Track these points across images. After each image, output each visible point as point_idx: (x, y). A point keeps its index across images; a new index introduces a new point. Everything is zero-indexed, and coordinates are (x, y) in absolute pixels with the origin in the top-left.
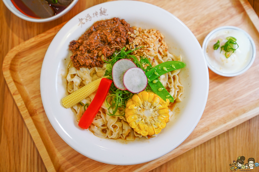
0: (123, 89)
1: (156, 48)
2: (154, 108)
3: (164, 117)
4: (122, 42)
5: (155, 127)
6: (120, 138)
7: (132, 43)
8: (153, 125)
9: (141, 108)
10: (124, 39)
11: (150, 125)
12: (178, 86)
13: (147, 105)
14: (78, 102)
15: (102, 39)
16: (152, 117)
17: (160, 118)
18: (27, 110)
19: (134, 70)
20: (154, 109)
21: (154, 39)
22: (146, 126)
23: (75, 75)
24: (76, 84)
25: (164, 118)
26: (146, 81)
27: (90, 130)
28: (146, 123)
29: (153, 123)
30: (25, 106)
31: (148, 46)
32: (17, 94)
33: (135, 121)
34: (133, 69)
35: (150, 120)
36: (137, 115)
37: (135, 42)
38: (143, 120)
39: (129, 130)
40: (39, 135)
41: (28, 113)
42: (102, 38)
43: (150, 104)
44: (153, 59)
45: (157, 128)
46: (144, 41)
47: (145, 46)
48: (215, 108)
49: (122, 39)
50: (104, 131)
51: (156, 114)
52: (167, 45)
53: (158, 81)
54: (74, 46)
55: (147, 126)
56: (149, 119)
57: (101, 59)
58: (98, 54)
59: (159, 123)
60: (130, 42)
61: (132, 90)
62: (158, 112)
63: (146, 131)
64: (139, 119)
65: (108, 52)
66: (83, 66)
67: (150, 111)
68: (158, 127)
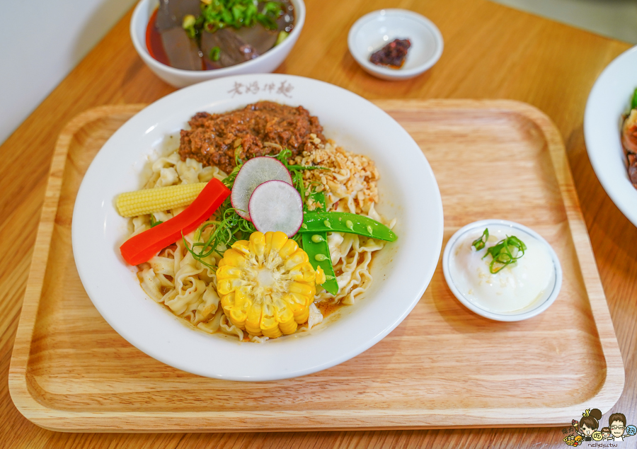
0: (243, 214)
1: (351, 185)
2: (284, 274)
3: (297, 301)
4: (291, 141)
5: (266, 312)
6: (188, 318)
7: (309, 154)
8: (265, 307)
9: (257, 261)
10: (297, 139)
11: (260, 303)
12: (362, 275)
13: (273, 260)
14: (148, 213)
15: (257, 127)
16: (271, 291)
17: (288, 299)
18: (55, 209)
19: (283, 188)
20: (284, 276)
21: (357, 166)
22: (249, 302)
23: (172, 166)
24: (163, 180)
25: (295, 302)
26: (298, 225)
27: (138, 276)
28: (252, 297)
29: (267, 301)
30: (57, 200)
31: (337, 170)
32: (58, 177)
33: (232, 280)
34: (282, 184)
35: (262, 294)
36: (243, 271)
37: (316, 155)
38: (250, 287)
39: (213, 306)
40: (46, 259)
41: (55, 214)
42: (257, 123)
43: (281, 259)
44: (334, 202)
45: (270, 317)
46: (334, 160)
47: (332, 169)
48: (424, 375)
49: (293, 137)
50: (163, 290)
51: (281, 287)
52: (378, 194)
53: (323, 240)
54: (200, 120)
55: (251, 303)
56: (262, 290)
57: (234, 153)
58: (233, 142)
59: (279, 309)
60: (306, 150)
61: (261, 225)
62: (289, 285)
63: (244, 312)
64: (243, 281)
65: (253, 147)
66: (195, 157)
67: (273, 276)
68: (273, 316)
